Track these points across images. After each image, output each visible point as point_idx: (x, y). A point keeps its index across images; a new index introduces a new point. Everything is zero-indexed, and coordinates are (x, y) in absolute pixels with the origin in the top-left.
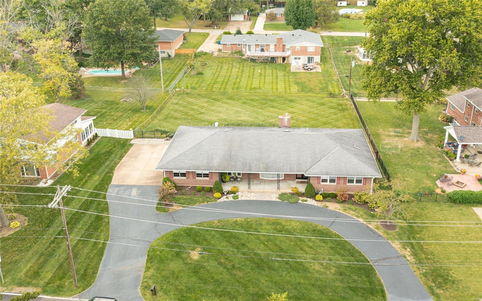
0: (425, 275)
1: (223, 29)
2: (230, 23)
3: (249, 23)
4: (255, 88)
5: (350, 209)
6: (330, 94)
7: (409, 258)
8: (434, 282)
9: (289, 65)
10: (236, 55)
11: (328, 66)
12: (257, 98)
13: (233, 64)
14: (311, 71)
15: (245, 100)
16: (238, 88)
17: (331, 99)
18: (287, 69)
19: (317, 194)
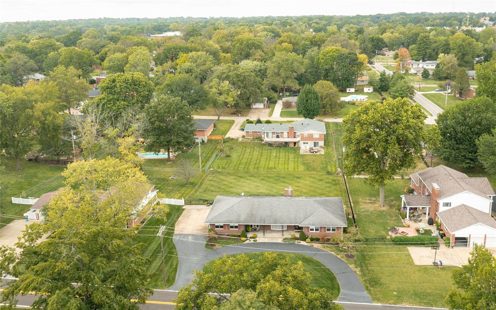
0: (365, 281)
1: (246, 116)
2: (252, 110)
3: (268, 111)
4: (271, 168)
5: (327, 247)
6: (328, 172)
7: (358, 273)
8: (370, 284)
9: (299, 148)
10: (256, 141)
11: (330, 150)
12: (272, 175)
13: (254, 148)
14: (316, 154)
15: (263, 177)
16: (258, 168)
17: (328, 176)
18: (298, 152)
19: (307, 238)
